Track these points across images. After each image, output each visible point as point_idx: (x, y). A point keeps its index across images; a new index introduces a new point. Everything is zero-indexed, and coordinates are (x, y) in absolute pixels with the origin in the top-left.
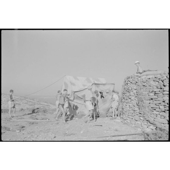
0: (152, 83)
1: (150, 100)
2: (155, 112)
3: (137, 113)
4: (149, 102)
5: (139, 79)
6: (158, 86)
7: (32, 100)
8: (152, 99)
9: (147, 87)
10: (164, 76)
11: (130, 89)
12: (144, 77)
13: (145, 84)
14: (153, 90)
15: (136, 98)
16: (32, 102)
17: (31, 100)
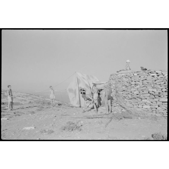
0: (124, 79)
1: (123, 91)
2: (126, 100)
3: (115, 101)
4: (122, 92)
5: (117, 76)
6: (128, 81)
7: (37, 97)
8: (124, 91)
9: (121, 82)
10: (132, 74)
11: (111, 84)
12: (120, 75)
13: (120, 80)
14: (125, 84)
15: (114, 90)
16: (37, 99)
17: (35, 97)
